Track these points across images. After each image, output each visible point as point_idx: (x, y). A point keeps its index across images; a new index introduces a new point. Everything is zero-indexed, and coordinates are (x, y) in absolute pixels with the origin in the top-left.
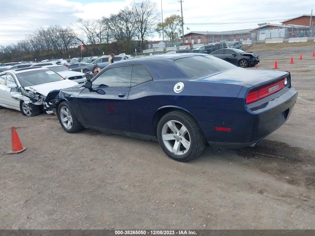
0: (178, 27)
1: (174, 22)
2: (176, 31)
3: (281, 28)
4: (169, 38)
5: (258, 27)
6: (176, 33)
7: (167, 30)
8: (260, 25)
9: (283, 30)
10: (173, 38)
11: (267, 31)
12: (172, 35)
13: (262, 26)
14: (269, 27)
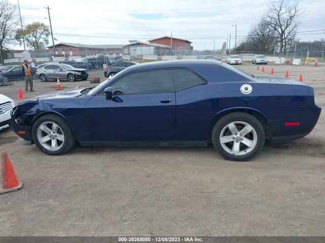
0: (43, 36)
1: (38, 31)
2: (41, 40)
3: (150, 46)
4: (34, 48)
5: (130, 43)
6: (41, 43)
7: (30, 39)
8: (131, 41)
9: (152, 48)
10: (38, 48)
11: (138, 48)
12: (36, 44)
13: (133, 43)
14: (139, 44)
